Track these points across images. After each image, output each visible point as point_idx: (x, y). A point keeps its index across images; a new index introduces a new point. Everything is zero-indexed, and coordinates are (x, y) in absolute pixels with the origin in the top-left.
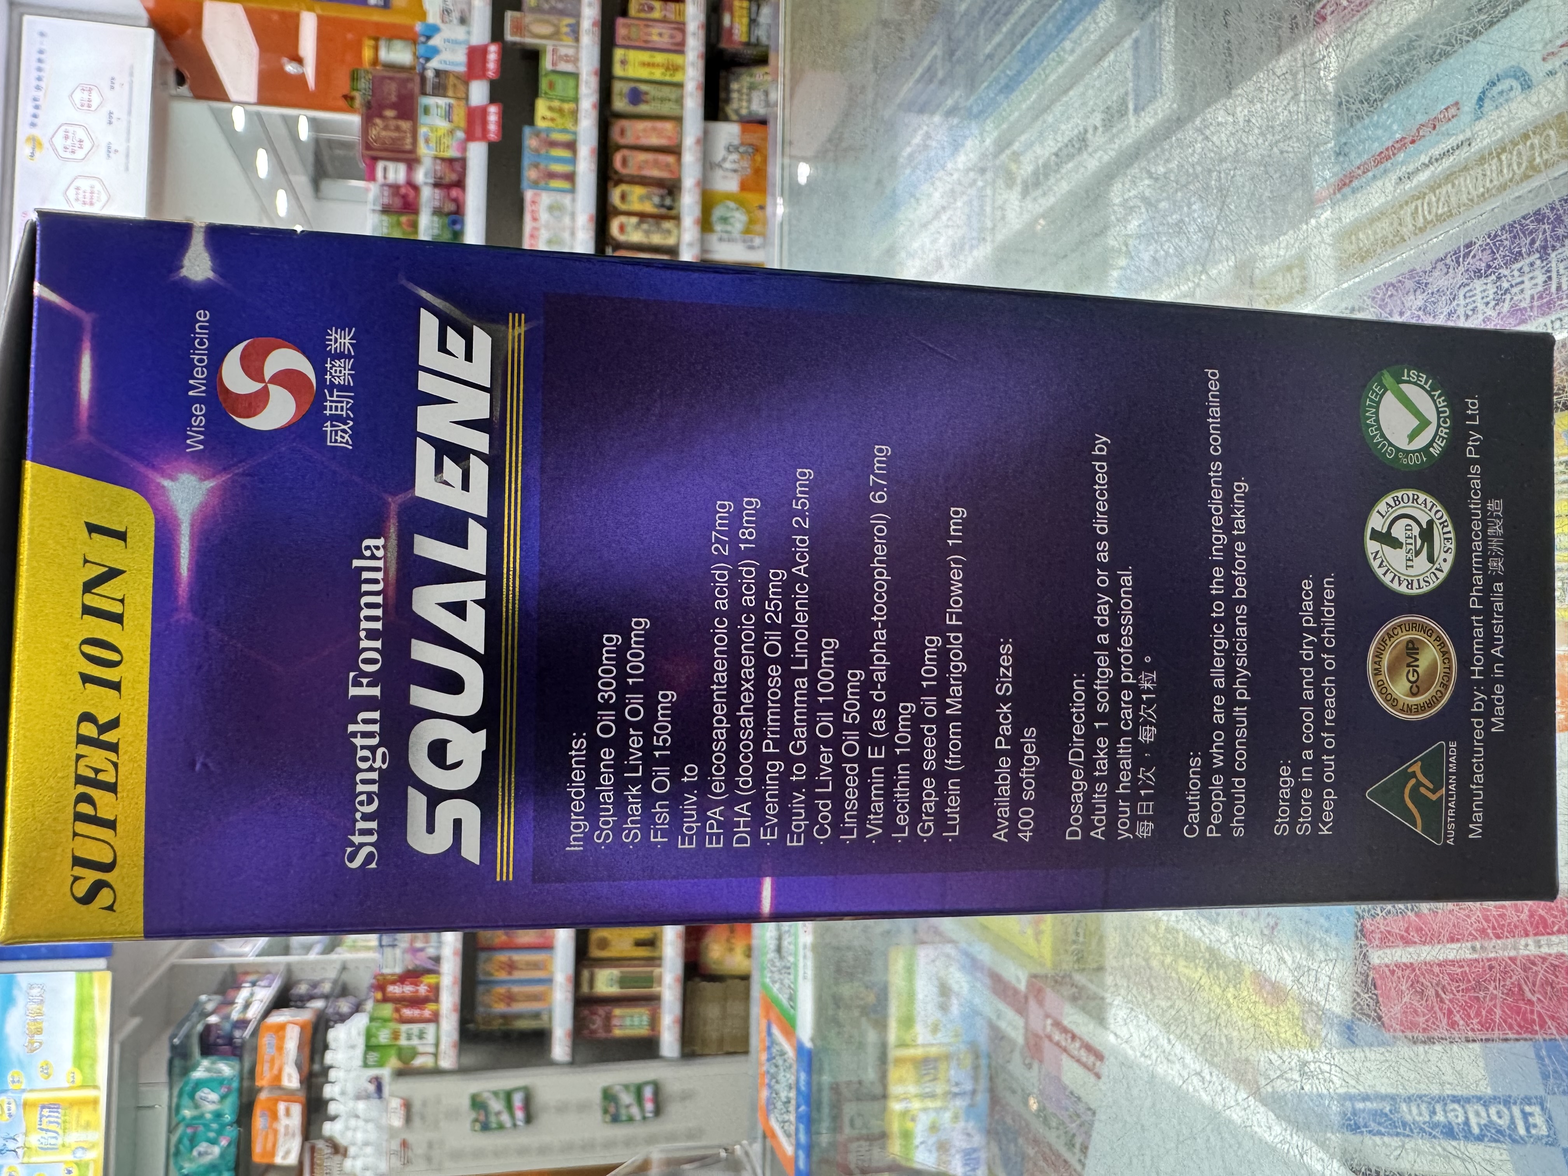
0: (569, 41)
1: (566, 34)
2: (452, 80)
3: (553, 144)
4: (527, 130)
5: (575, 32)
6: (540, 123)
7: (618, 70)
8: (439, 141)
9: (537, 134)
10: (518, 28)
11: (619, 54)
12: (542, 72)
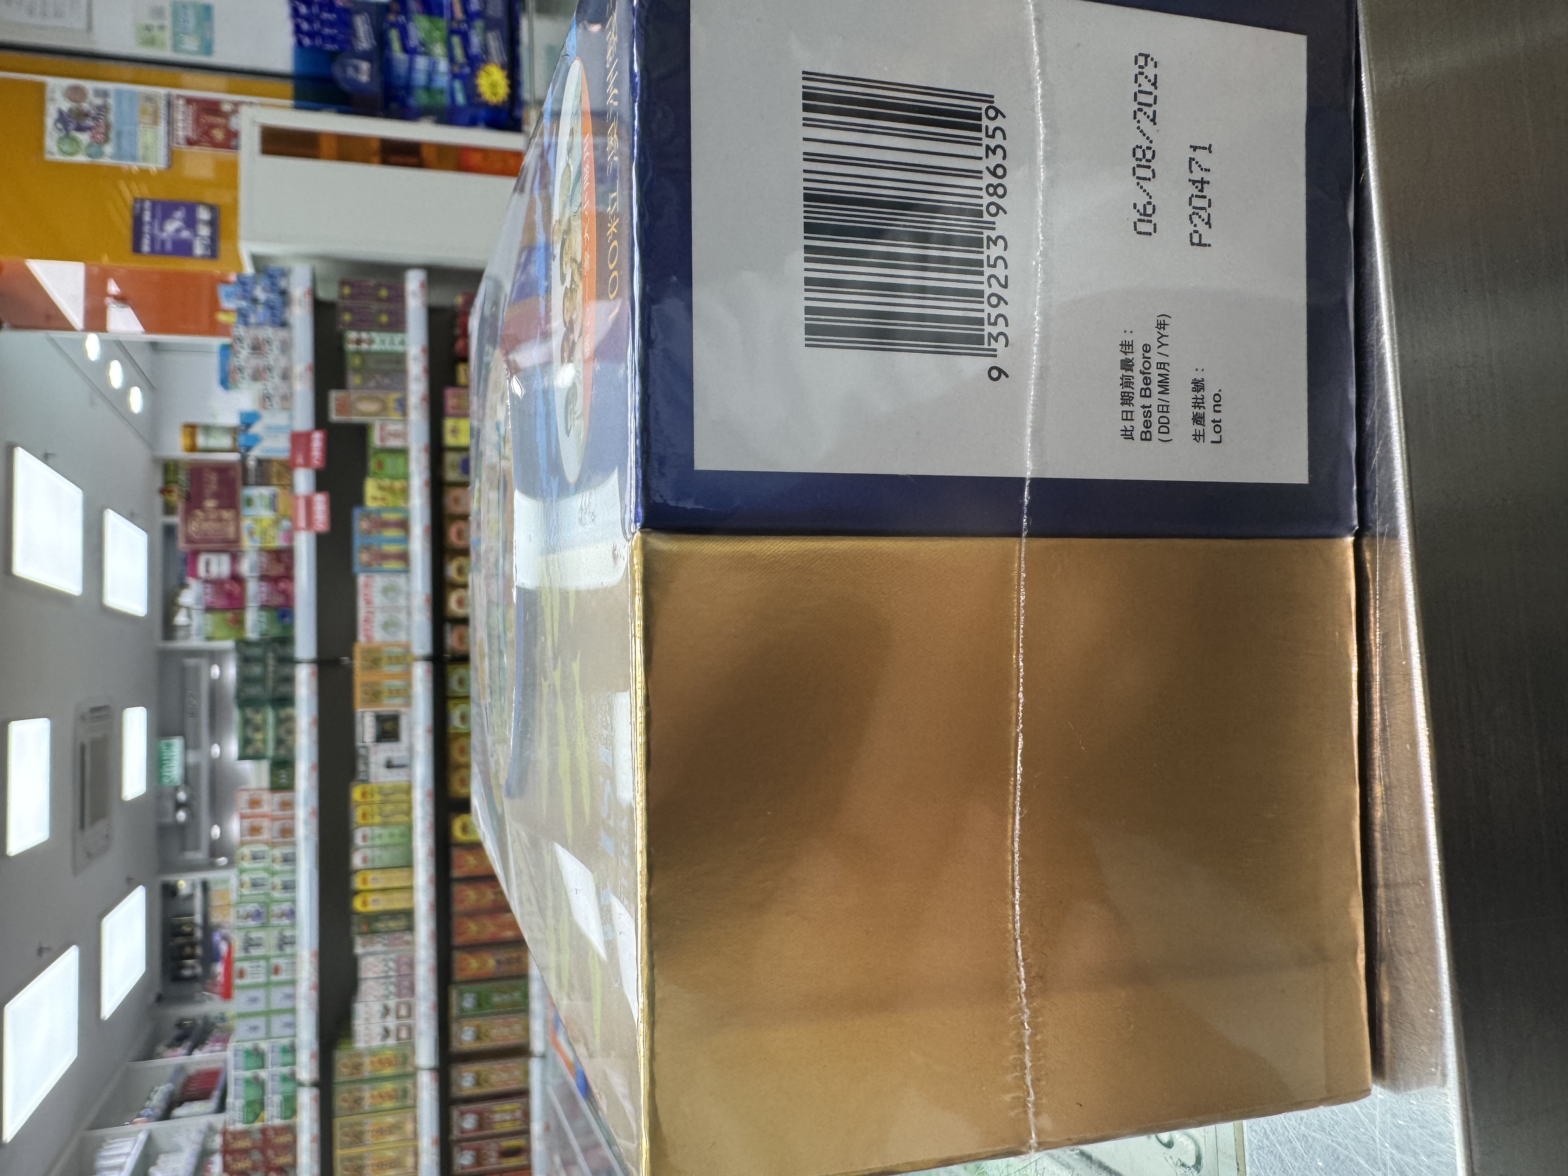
0: (396, 416)
1: (396, 409)
2: (275, 468)
3: (385, 525)
4: (357, 513)
5: (402, 406)
6: (371, 503)
7: (450, 440)
8: (264, 533)
9: (368, 515)
10: (343, 408)
11: (449, 424)
12: (371, 452)
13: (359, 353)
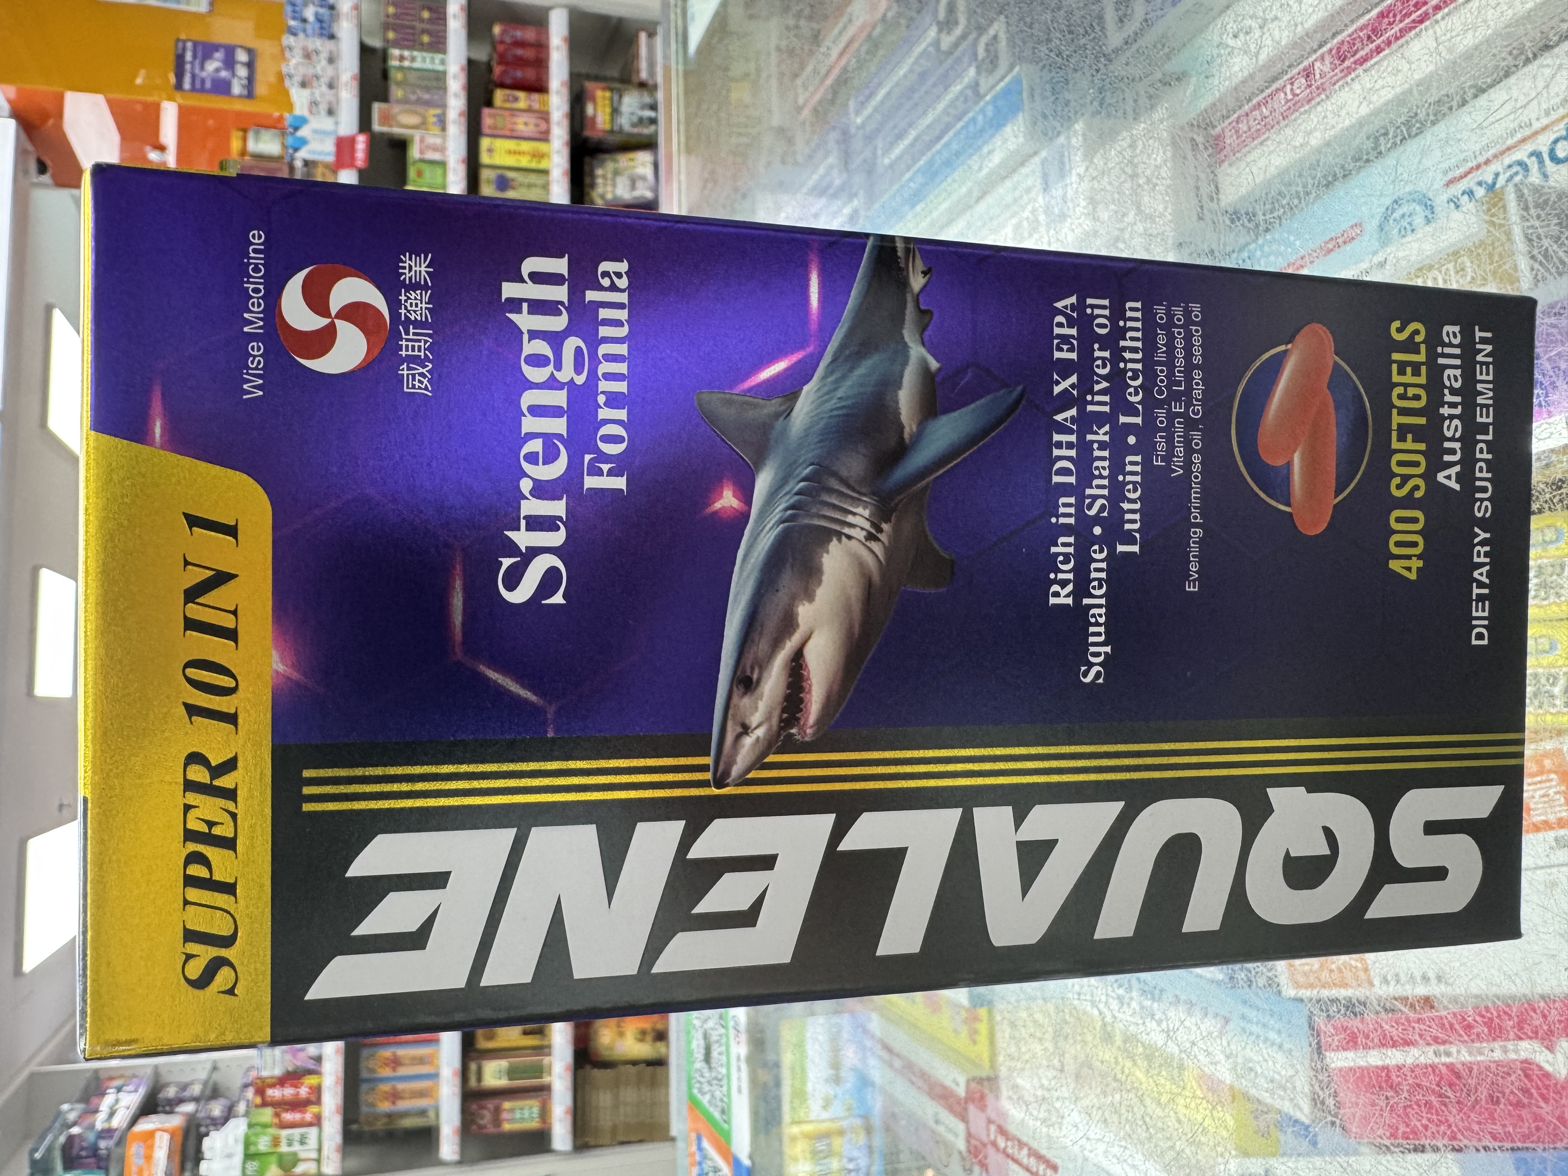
0: (436, 130)
1: (434, 124)
2: (321, 168)
5: (442, 123)
7: (485, 158)
10: (386, 119)
11: (485, 143)
12: (410, 160)
13: (401, 68)
